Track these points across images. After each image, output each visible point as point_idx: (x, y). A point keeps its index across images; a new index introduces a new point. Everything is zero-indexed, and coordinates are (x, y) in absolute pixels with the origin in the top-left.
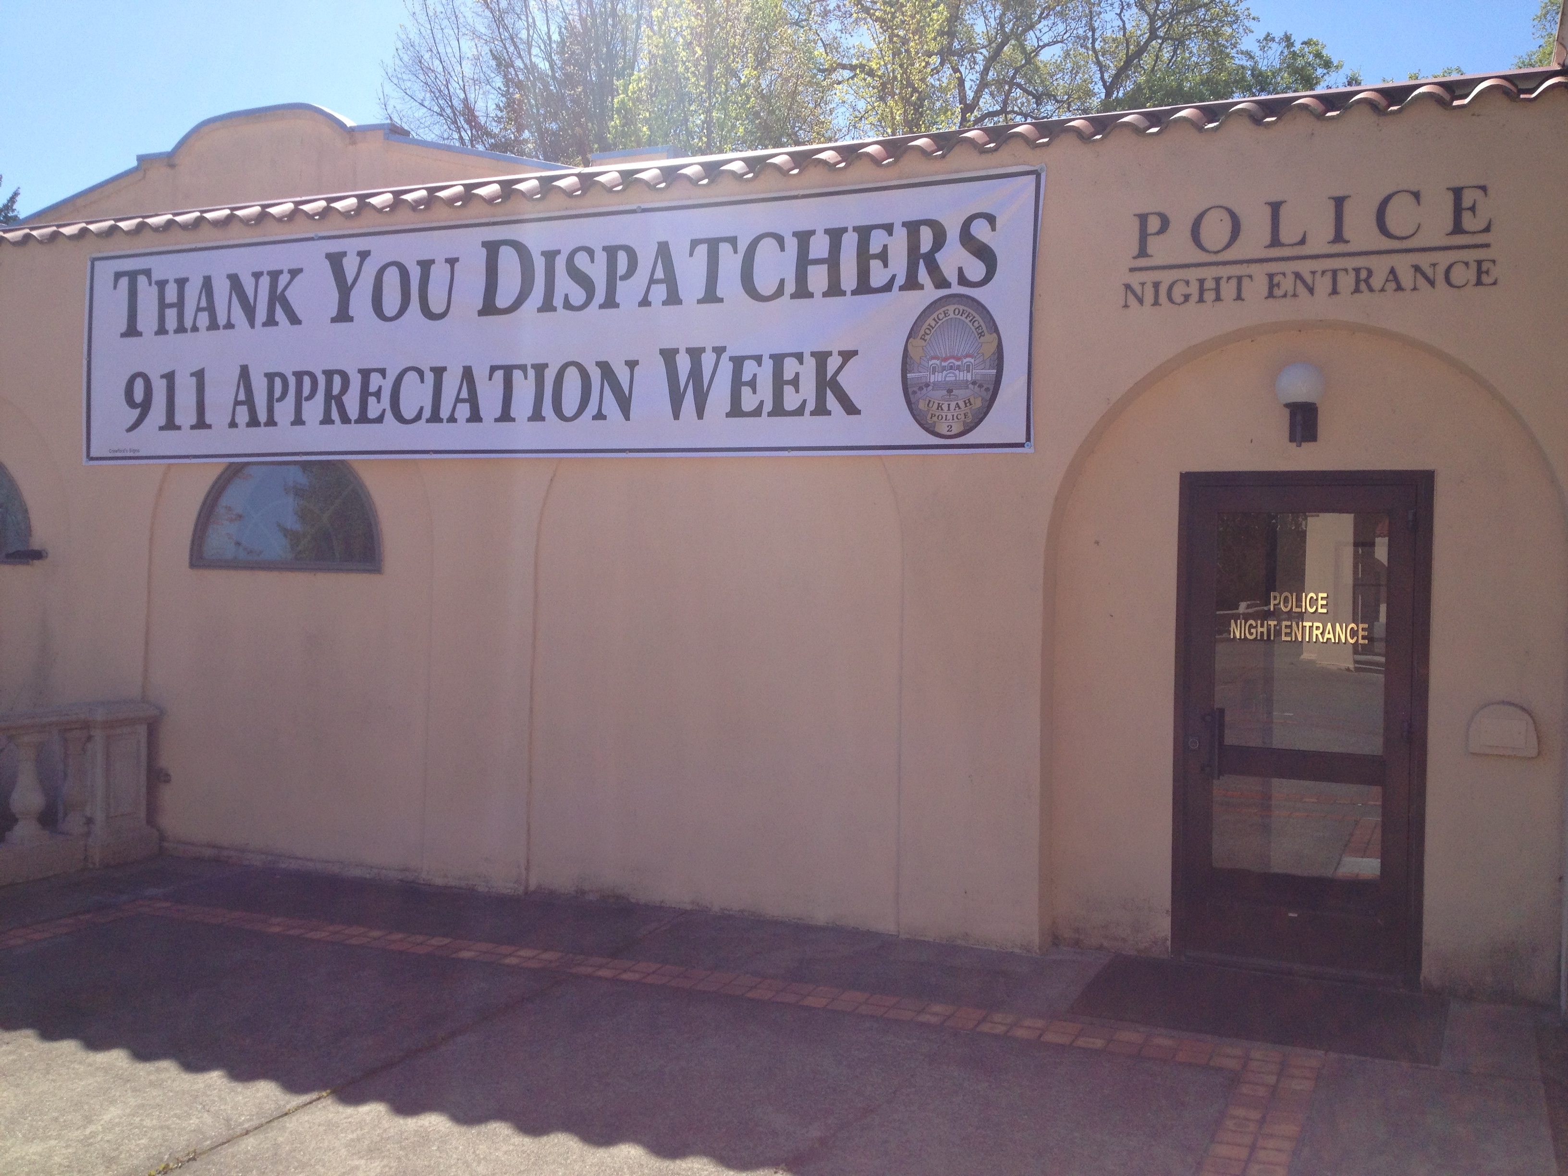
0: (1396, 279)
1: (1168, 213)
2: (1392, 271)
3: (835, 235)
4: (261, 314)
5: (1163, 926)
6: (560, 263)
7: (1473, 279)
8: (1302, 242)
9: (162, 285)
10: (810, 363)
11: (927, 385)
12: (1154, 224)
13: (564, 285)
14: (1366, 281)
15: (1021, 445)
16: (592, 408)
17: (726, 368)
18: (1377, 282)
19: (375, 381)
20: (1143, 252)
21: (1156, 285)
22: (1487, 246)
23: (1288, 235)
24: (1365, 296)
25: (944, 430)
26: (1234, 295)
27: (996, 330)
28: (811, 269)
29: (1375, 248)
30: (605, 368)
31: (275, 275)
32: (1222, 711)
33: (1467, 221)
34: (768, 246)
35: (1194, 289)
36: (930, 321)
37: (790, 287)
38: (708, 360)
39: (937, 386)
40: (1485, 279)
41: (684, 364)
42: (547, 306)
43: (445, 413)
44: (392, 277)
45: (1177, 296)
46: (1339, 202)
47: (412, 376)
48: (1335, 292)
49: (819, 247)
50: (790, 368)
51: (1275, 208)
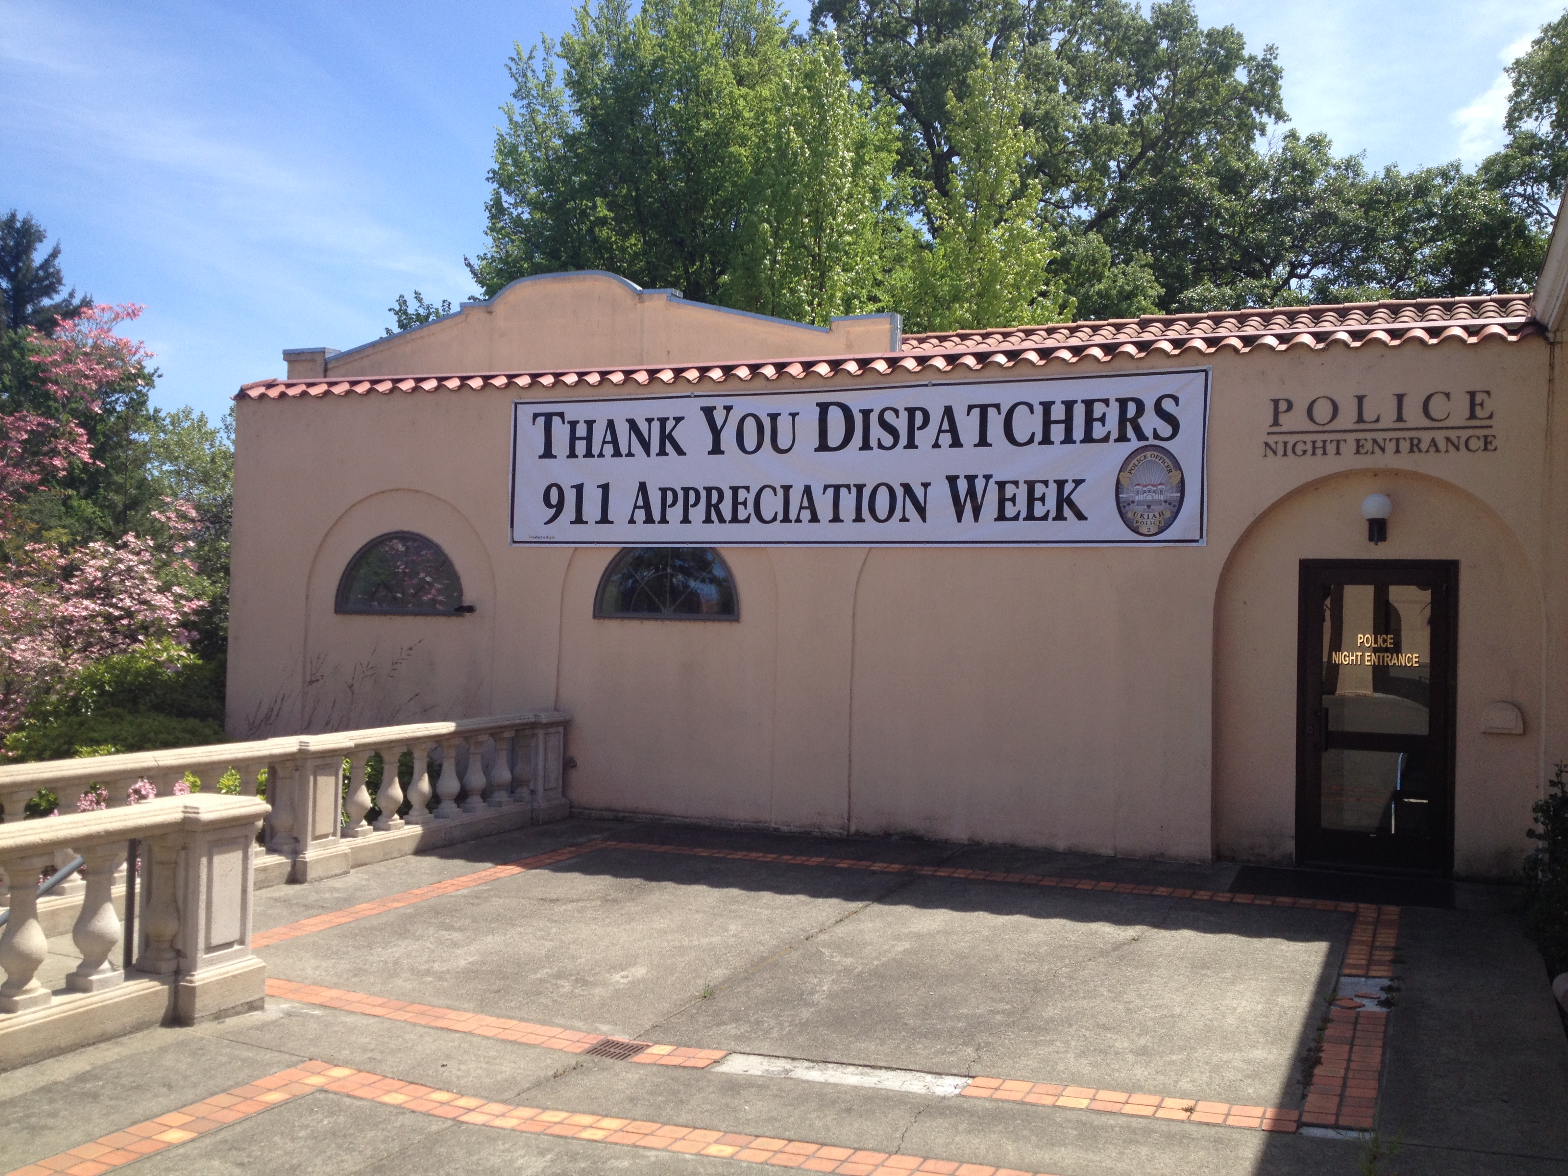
0: (1435, 445)
1: (1291, 399)
2: (1433, 440)
3: (1069, 406)
4: (655, 447)
5: (1290, 846)
6: (874, 418)
7: (1482, 446)
8: (1377, 420)
9: (573, 424)
10: (1053, 487)
11: (1133, 502)
12: (1283, 406)
13: (876, 431)
14: (1417, 445)
15: (1197, 541)
16: (898, 513)
17: (993, 489)
18: (1424, 446)
19: (742, 494)
20: (1276, 423)
21: (1285, 443)
22: (1491, 427)
23: (1368, 415)
24: (1416, 455)
25: (1145, 531)
26: (1335, 451)
27: (1180, 469)
28: (1053, 427)
29: (1422, 426)
30: (908, 489)
31: (663, 421)
32: (1327, 709)
33: (1479, 412)
34: (1022, 410)
35: (1309, 447)
36: (1135, 461)
37: (1039, 437)
38: (980, 484)
39: (1139, 503)
40: (1489, 447)
41: (963, 486)
42: (866, 446)
43: (793, 516)
44: (750, 426)
45: (1299, 450)
46: (1400, 398)
47: (768, 491)
48: (1398, 451)
49: (1058, 413)
50: (1039, 490)
51: (1360, 399)
